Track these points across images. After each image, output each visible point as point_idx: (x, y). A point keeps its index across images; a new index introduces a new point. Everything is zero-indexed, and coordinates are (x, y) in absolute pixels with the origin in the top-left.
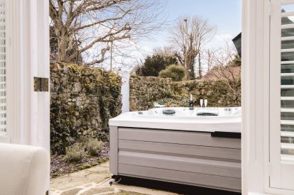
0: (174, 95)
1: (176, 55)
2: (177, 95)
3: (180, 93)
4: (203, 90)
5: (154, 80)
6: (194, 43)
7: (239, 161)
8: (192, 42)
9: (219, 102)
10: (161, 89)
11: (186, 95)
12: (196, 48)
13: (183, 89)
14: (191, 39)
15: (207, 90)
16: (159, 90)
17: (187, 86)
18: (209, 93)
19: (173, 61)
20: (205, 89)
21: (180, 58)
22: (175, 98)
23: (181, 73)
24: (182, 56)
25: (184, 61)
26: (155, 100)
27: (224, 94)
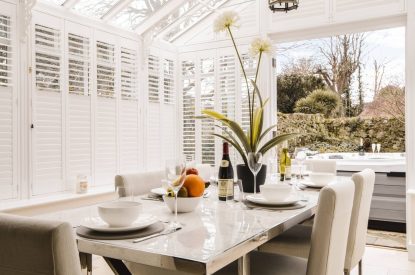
0: (328, 138)
1: (320, 71)
2: (333, 137)
3: (337, 135)
4: (371, 132)
5: (301, 117)
6: (350, 50)
7: (404, 196)
8: (346, 50)
9: (395, 146)
10: (310, 129)
11: (346, 138)
12: (353, 58)
13: (342, 130)
14: (346, 46)
15: (376, 130)
16: (308, 131)
17: (347, 125)
18: (380, 135)
19: (317, 83)
20: (374, 129)
21: (325, 75)
22: (330, 142)
23: (330, 102)
24: (330, 72)
25: (333, 81)
26: (303, 144)
27: (401, 136)
